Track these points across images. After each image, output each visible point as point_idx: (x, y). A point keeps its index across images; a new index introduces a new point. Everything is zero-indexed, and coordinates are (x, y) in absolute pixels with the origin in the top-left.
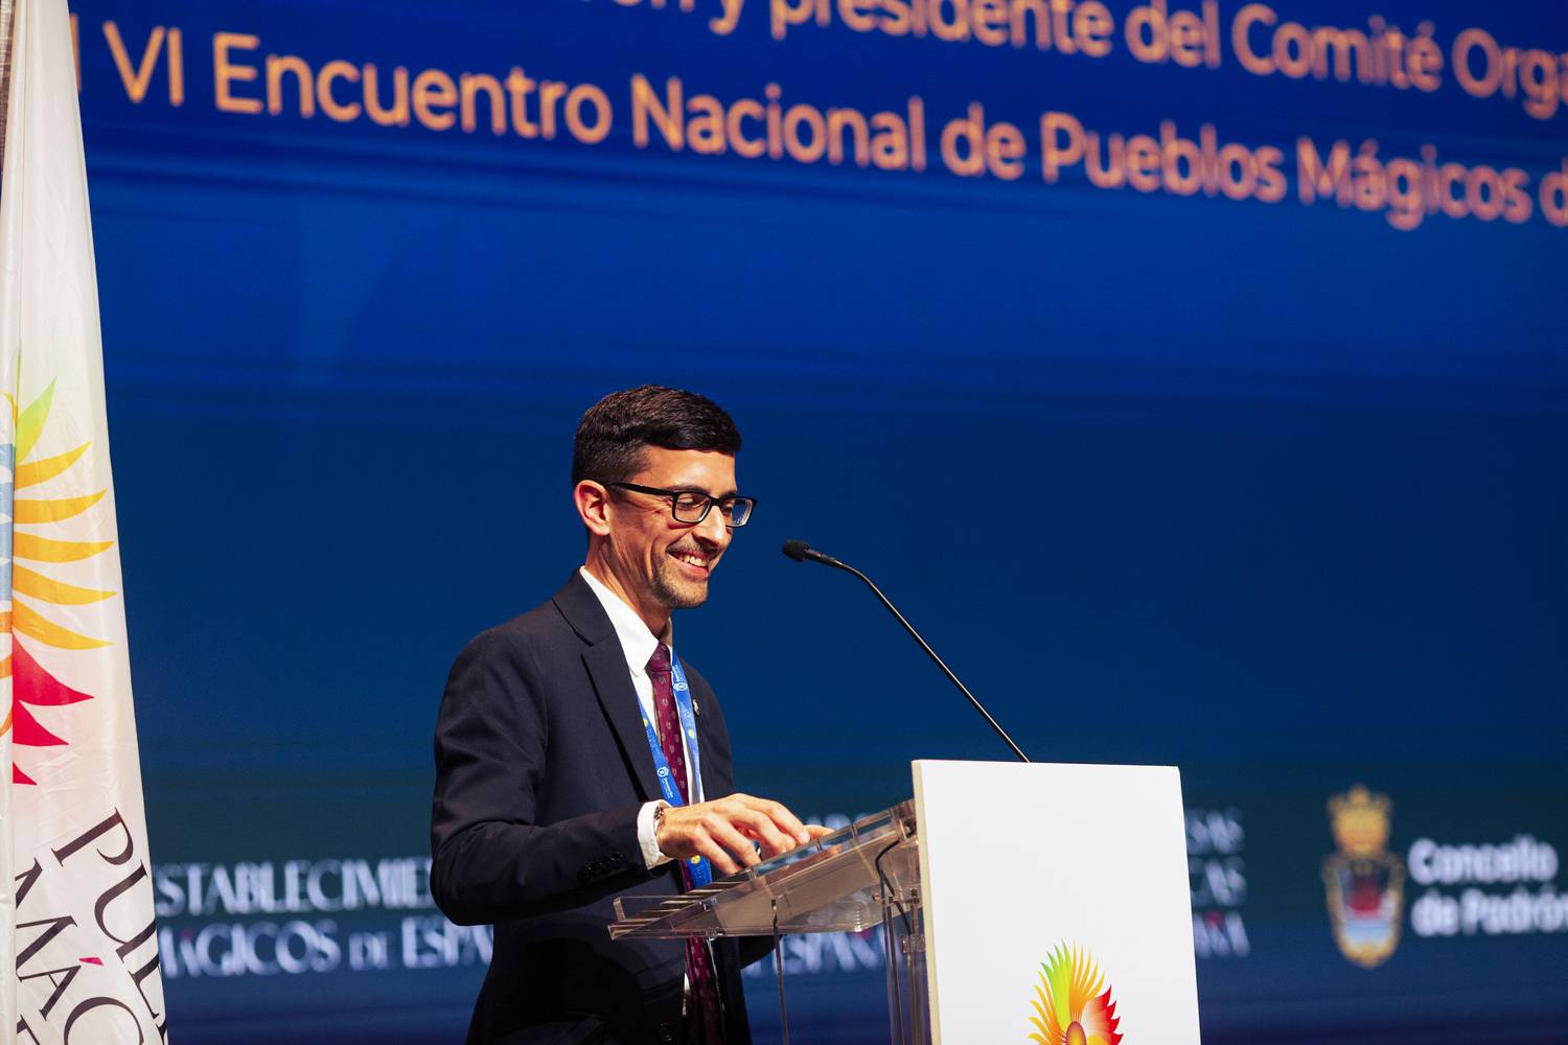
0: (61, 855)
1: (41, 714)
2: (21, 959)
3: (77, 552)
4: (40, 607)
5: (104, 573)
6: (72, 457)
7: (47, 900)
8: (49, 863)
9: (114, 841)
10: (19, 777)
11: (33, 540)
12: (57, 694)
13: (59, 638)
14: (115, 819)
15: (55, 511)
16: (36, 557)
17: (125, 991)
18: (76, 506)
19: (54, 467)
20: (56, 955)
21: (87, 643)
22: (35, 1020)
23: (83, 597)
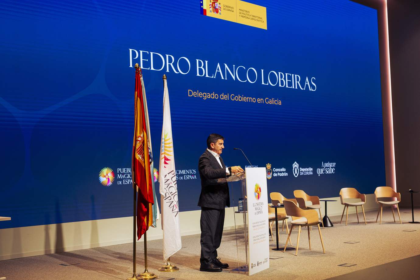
0: (168, 174)
1: (167, 161)
2: (165, 183)
3: (170, 147)
4: (167, 152)
5: (172, 149)
6: (169, 139)
7: (167, 177)
8: (167, 174)
9: (173, 173)
10: (165, 167)
11: (166, 146)
12: (168, 160)
13: (168, 155)
14: (173, 171)
15: (168, 144)
16: (166, 148)
17: (174, 186)
18: (170, 143)
19: (168, 140)
20: (168, 182)
21: (171, 155)
22: (166, 188)
23: (170, 151)
